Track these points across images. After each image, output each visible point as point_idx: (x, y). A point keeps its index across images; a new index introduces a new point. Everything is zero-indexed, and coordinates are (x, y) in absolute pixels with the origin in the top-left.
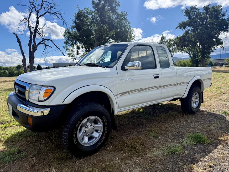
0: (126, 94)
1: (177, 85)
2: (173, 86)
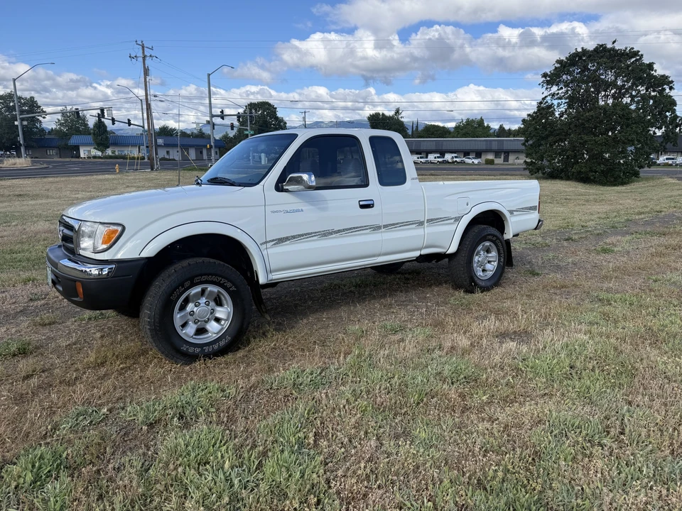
0: (288, 242)
1: (426, 224)
2: (414, 226)
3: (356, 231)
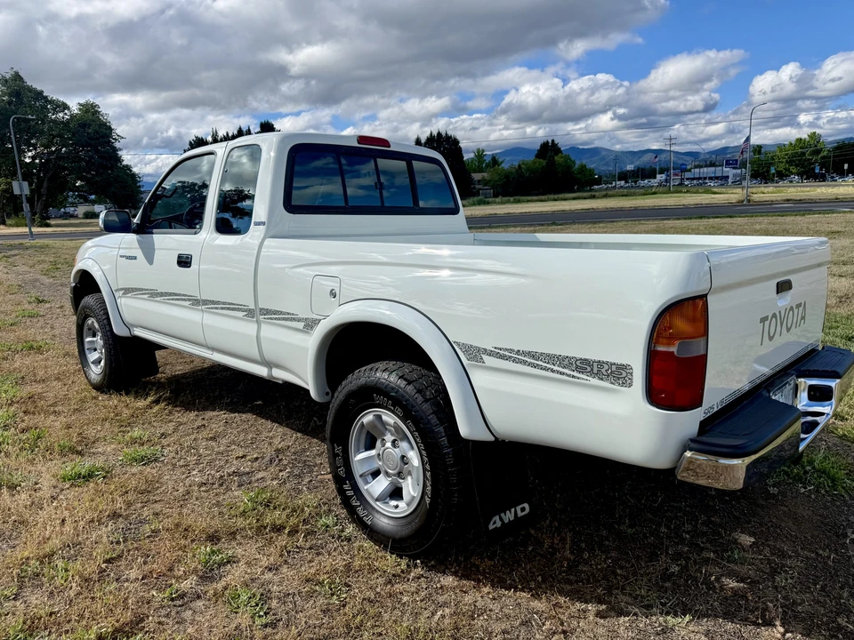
1: (260, 317)
2: (241, 314)
3: (176, 299)
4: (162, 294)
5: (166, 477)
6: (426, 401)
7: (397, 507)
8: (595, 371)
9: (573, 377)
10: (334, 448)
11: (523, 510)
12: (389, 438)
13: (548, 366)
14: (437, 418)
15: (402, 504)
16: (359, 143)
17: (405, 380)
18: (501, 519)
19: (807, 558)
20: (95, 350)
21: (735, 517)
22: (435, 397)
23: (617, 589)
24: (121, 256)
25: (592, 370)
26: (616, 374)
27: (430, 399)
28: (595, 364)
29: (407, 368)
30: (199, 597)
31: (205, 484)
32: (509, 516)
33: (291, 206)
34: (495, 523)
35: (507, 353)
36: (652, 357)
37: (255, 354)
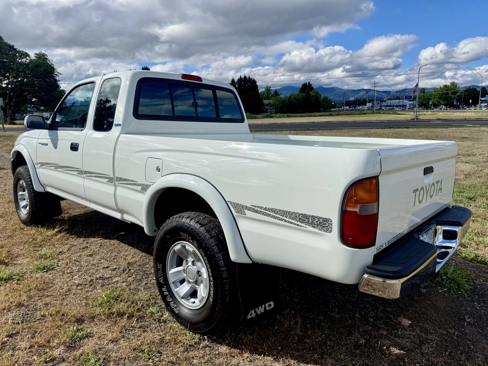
1: (116, 182)
2: (105, 180)
3: (70, 170)
4: (62, 167)
5: (57, 280)
6: (212, 237)
7: (194, 302)
8: (310, 222)
9: (298, 225)
10: (157, 265)
11: (270, 305)
12: (190, 259)
13: (283, 218)
14: (218, 248)
15: (197, 301)
16: (182, 78)
17: (200, 224)
18: (255, 312)
19: (441, 334)
20: (24, 199)
21: (400, 307)
22: (218, 235)
23: (327, 354)
24: (39, 143)
25: (309, 221)
26: (322, 224)
27: (214, 236)
28: (310, 218)
29: (202, 216)
30: (64, 360)
31: (81, 285)
32: (261, 310)
33: (137, 115)
34: (252, 314)
35: (259, 209)
36: (344, 215)
37: (113, 205)
